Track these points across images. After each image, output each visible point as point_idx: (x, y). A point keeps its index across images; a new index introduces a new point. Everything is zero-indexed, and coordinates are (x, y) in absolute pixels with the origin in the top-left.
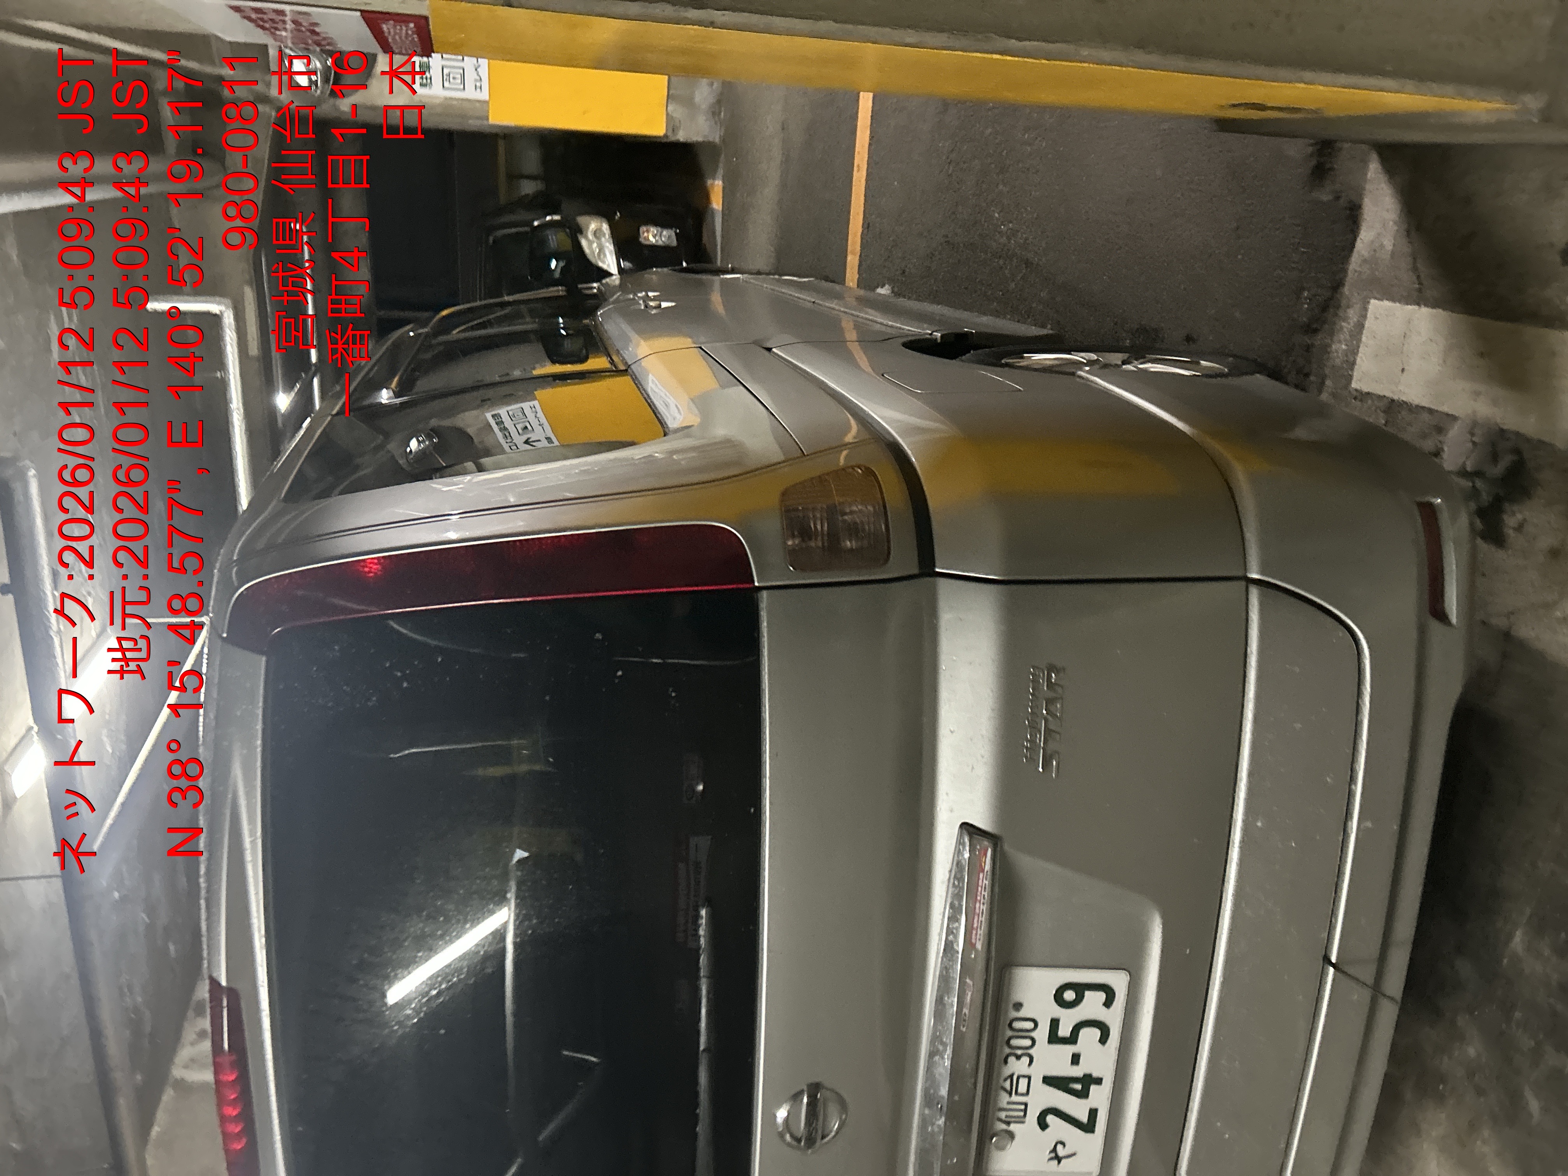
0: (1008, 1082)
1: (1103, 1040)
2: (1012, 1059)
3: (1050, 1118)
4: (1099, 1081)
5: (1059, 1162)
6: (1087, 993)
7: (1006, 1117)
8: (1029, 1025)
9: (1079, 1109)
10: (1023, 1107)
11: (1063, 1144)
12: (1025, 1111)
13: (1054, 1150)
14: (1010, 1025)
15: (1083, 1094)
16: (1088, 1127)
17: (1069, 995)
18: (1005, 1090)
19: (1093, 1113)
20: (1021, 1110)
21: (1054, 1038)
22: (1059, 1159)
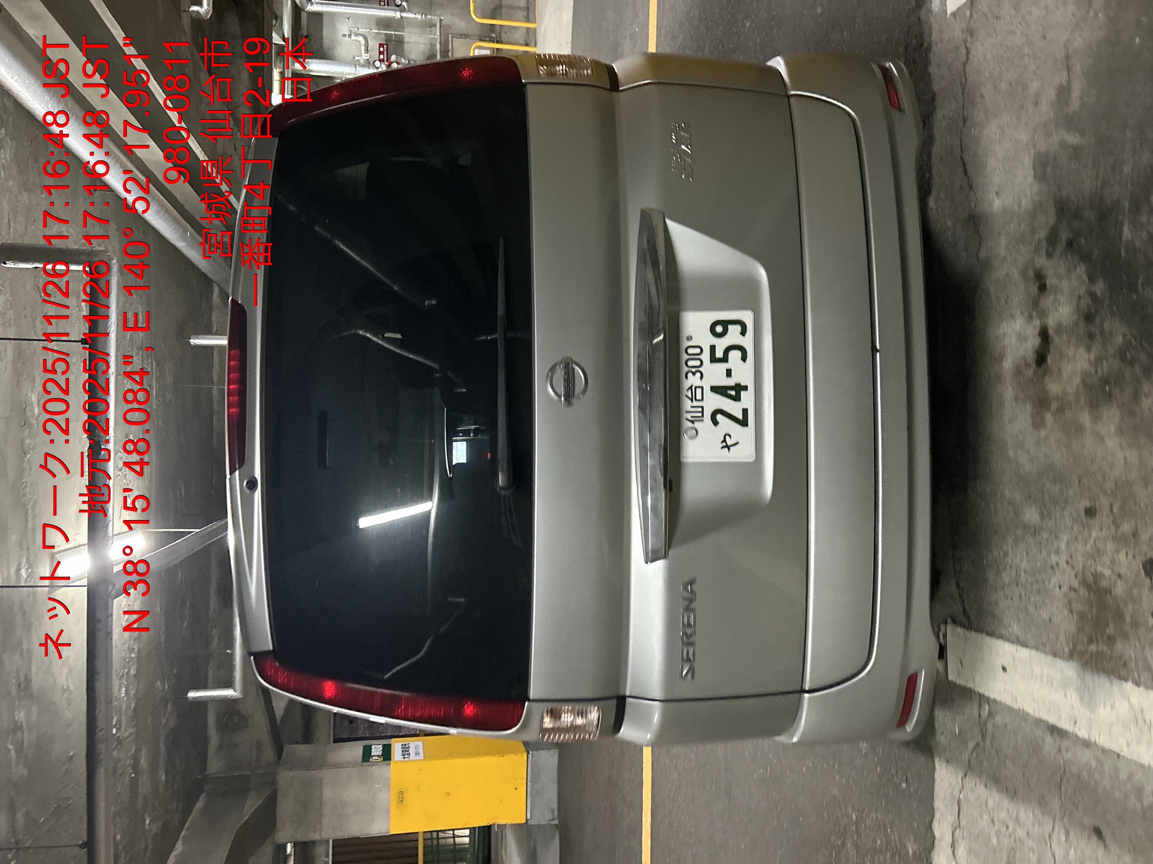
0: (690, 390)
1: (744, 358)
2: (690, 375)
3: (719, 417)
4: (745, 388)
5: (729, 449)
6: (730, 327)
7: (691, 417)
8: (698, 351)
9: (735, 409)
10: (700, 409)
11: (730, 436)
12: (702, 412)
13: (724, 441)
14: (686, 352)
15: (737, 398)
16: (744, 423)
17: (719, 329)
18: (689, 398)
19: (745, 411)
20: (699, 412)
21: (714, 359)
22: (728, 447)
